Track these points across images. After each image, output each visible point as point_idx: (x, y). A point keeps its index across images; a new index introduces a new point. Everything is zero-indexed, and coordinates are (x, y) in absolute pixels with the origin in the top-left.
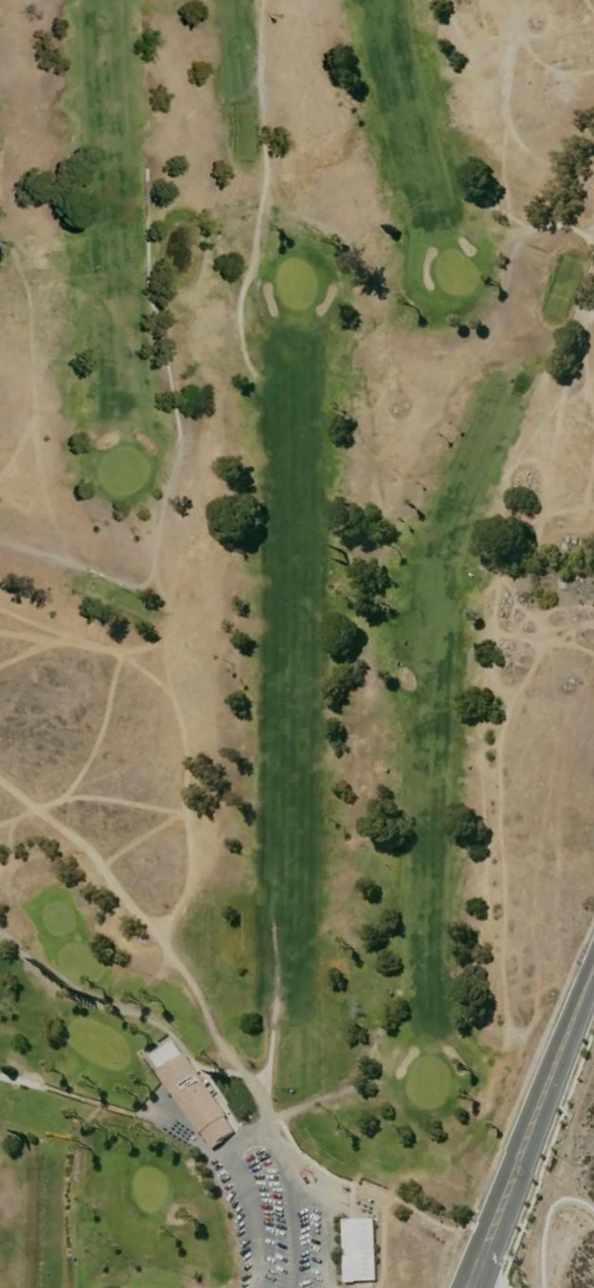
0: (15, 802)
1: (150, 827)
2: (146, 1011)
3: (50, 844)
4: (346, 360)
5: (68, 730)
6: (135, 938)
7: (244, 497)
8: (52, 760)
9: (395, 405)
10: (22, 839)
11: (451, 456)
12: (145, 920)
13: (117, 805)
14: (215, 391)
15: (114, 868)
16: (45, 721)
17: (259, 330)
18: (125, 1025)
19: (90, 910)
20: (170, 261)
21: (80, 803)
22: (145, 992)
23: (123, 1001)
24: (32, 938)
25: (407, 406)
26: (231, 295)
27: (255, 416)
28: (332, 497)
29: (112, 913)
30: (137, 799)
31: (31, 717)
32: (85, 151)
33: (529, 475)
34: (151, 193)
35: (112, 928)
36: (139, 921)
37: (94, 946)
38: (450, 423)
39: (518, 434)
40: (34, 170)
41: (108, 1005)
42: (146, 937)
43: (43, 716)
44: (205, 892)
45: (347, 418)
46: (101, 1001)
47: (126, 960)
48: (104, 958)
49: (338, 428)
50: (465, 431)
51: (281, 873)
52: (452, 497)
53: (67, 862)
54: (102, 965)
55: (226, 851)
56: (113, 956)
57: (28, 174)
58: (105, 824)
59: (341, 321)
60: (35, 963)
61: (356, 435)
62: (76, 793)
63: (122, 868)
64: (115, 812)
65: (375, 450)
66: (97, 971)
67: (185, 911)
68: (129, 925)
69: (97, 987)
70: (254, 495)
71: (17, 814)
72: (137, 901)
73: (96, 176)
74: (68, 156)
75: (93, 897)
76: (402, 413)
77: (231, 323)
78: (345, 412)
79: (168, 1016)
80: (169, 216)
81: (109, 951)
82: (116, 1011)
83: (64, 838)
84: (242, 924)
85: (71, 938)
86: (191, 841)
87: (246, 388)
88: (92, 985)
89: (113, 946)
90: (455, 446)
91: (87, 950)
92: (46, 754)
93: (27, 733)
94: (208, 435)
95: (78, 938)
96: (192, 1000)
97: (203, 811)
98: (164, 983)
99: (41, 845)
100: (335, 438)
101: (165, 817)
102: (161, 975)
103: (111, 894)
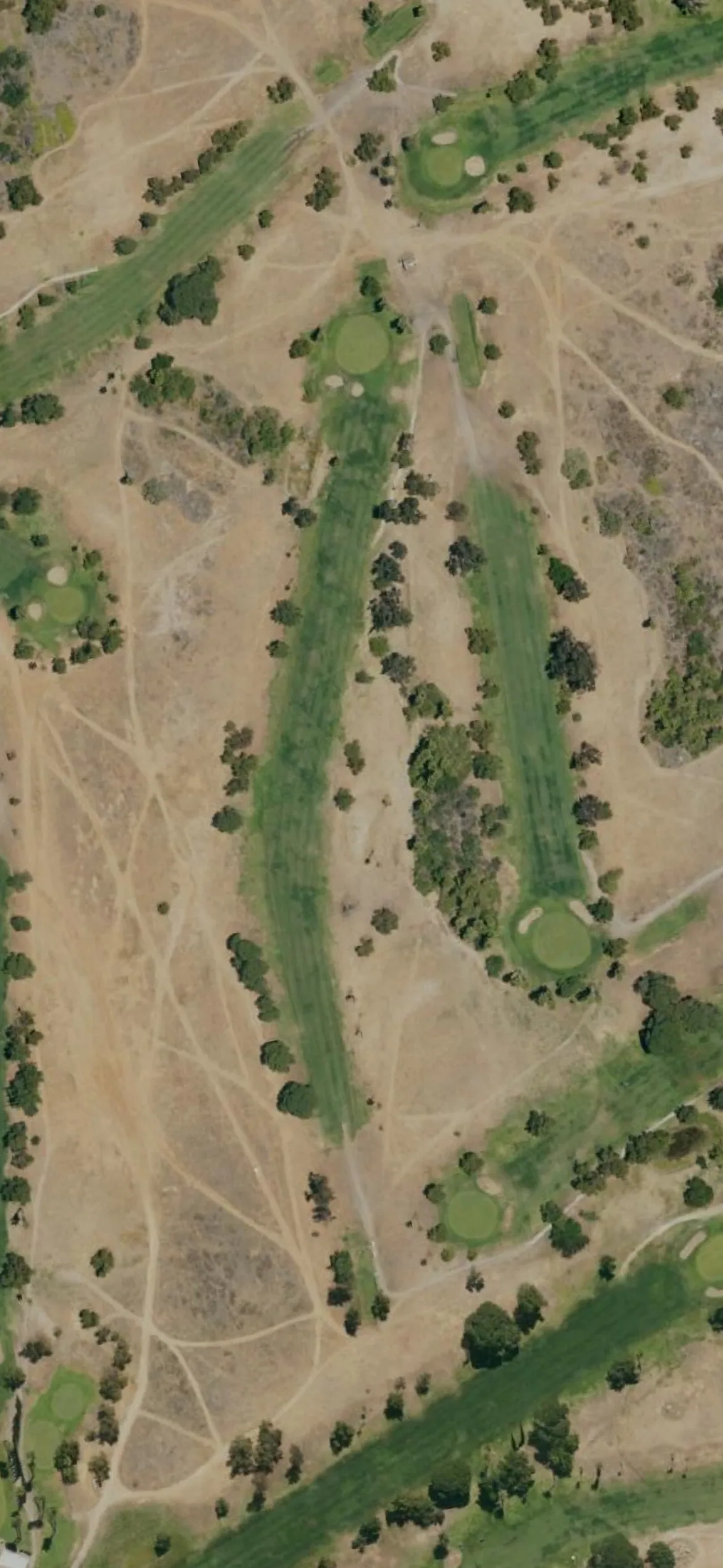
0: (141, 1302)
1: (193, 1429)
2: (38, 1524)
3: (125, 1354)
4: (684, 1340)
5: (228, 1308)
6: (94, 1475)
7: (515, 1328)
8: (195, 1311)
9: (672, 1403)
10: (114, 1329)
11: (660, 1477)
12: (113, 1473)
13: (192, 1389)
14: (586, 1246)
15: (140, 1422)
16: (223, 1285)
17: (661, 1252)
18: (15, 1514)
19: (92, 1423)
20: (671, 1141)
21: (174, 1358)
22: (54, 1513)
23: (36, 1500)
24: (38, 1390)
25: (679, 1413)
26: (675, 1210)
27: (589, 1294)
28: (562, 1400)
29: (101, 1443)
30: (209, 1404)
31: (219, 1271)
32: (716, 1011)
33: (687, 1552)
34: (716, 1089)
35: (89, 1451)
36: (108, 1469)
37: (65, 1445)
38: (687, 1460)
39: (714, 1521)
40: (672, 980)
41: (22, 1488)
42: (100, 1483)
43: (227, 1281)
44: (168, 1509)
45: (637, 1371)
46: (23, 1480)
47: (69, 1479)
48: (60, 1460)
49: (623, 1370)
50: (688, 1475)
51: (226, 1562)
52: (629, 1500)
53: (120, 1378)
54: (52, 1463)
55: (213, 1505)
56: (65, 1467)
57: (665, 977)
58: (171, 1389)
59: (713, 1314)
60: (19, 1406)
61: (627, 1387)
62: (180, 1348)
63: (143, 1426)
64: (186, 1392)
65: (624, 1411)
66: (46, 1460)
67: (142, 1501)
68: (102, 1463)
69: (32, 1471)
70: (522, 1335)
71: (132, 1311)
72: (124, 1458)
73: (701, 1034)
74: (703, 1000)
75: (105, 1419)
76: (671, 1413)
77: (651, 1225)
78: (639, 1366)
79: (47, 1544)
80: (707, 1115)
81: (68, 1461)
82: (22, 1500)
83: (138, 1362)
84: (162, 1557)
85: (59, 1422)
86: (201, 1471)
87: (606, 1270)
88: (31, 1465)
89: (74, 1461)
90: (671, 1476)
91: (58, 1443)
92: (195, 1303)
93: (204, 1277)
94: (547, 1265)
95: (63, 1428)
96: (72, 1554)
97: (234, 1464)
98: (73, 1524)
99: (120, 1347)
100: (613, 1372)
101: (208, 1435)
102: (76, 1517)
103: (116, 1432)
